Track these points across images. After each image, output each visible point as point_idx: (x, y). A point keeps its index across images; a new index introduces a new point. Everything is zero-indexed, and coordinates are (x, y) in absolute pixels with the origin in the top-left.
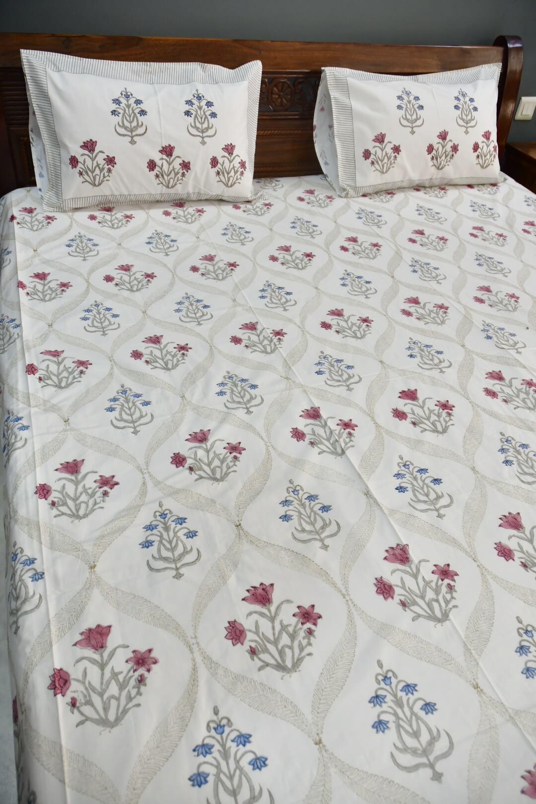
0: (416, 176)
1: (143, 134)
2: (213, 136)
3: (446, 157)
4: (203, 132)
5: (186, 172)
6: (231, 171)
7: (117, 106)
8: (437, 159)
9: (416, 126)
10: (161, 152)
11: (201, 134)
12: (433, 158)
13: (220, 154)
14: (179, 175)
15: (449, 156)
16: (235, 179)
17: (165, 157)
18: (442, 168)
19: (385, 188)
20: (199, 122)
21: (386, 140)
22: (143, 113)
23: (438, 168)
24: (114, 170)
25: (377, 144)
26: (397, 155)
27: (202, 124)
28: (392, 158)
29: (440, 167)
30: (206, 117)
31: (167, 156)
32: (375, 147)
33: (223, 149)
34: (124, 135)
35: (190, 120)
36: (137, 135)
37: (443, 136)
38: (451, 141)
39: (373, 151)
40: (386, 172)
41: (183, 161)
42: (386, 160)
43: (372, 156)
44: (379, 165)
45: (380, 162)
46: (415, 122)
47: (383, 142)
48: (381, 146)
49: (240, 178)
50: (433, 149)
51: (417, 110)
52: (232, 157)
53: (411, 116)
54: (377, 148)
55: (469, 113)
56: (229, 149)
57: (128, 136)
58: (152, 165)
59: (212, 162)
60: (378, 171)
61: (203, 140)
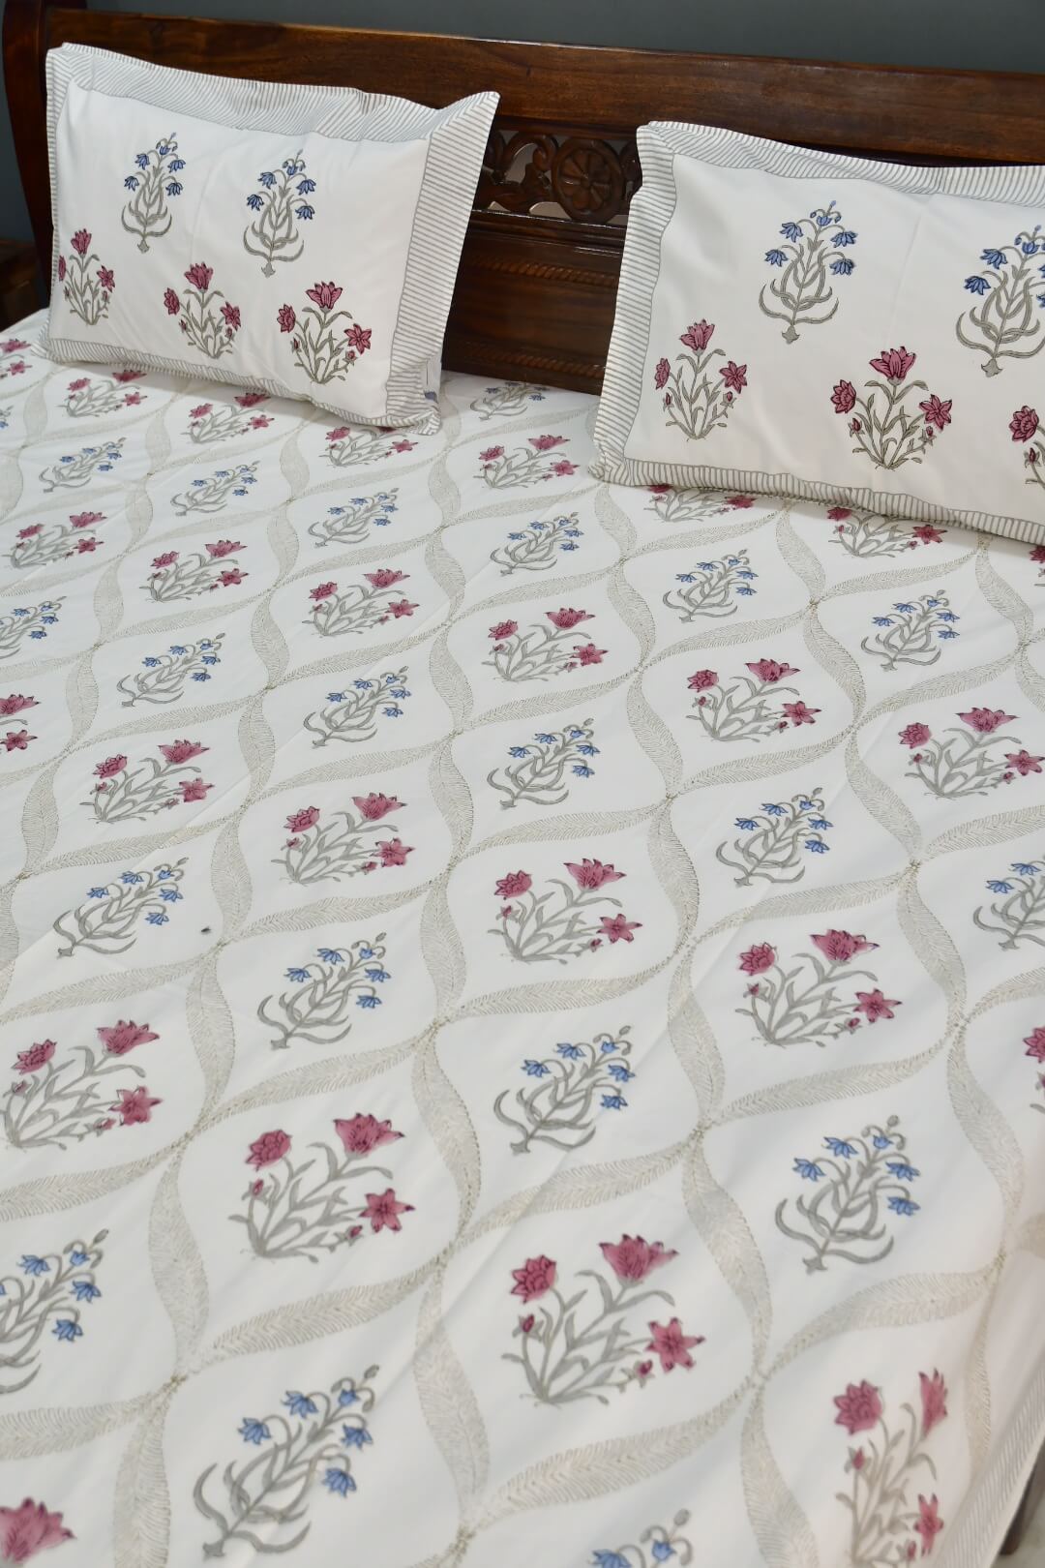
1: (162, 234)
3: (907, 433)
4: (272, 247)
5: (233, 330)
6: (322, 347)
7: (140, 169)
8: (870, 431)
9: (806, 320)
10: (187, 275)
11: (267, 251)
12: (856, 427)
13: (301, 303)
14: (223, 333)
15: (917, 433)
16: (331, 368)
17: (194, 288)
18: (893, 465)
21: (709, 346)
23: (881, 462)
24: (113, 296)
25: (689, 352)
26: (735, 394)
27: (276, 228)
28: (721, 398)
29: (886, 461)
30: (288, 215)
31: (199, 287)
32: (682, 357)
33: (308, 292)
34: (133, 230)
35: (255, 216)
36: (152, 234)
37: (895, 365)
38: (922, 385)
39: (674, 369)
40: (703, 434)
41: (228, 305)
42: (702, 401)
43: (669, 382)
44: (682, 410)
45: (685, 404)
46: (805, 308)
47: (703, 347)
48: (695, 358)
49: (345, 368)
50: (853, 398)
51: (829, 271)
52: (329, 315)
53: (802, 286)
54: (685, 362)
55: (1019, 307)
56: (325, 295)
57: (138, 232)
58: (172, 303)
59: (282, 316)
60: (681, 426)
61: (269, 266)
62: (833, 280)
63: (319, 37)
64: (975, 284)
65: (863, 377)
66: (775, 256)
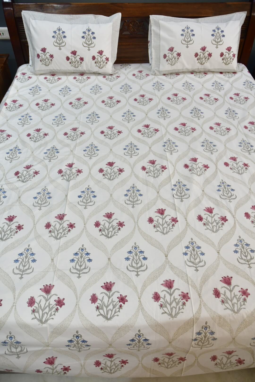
0: (190, 67)
1: (64, 46)
2: (93, 47)
3: (205, 59)
4: (89, 45)
5: (82, 62)
6: (101, 62)
7: (55, 34)
8: (200, 59)
9: (189, 44)
10: (71, 53)
11: (88, 46)
12: (198, 59)
13: (96, 55)
14: (79, 63)
15: (207, 58)
16: (103, 65)
17: (73, 55)
18: (203, 64)
19: (174, 72)
20: (88, 41)
21: (174, 50)
22: (65, 37)
23: (201, 64)
24: (53, 60)
25: (170, 52)
26: (179, 57)
28: (177, 58)
29: (202, 63)
30: (91, 39)
31: (74, 55)
32: (168, 53)
33: (98, 52)
35: (84, 40)
36: (62, 46)
37: (204, 49)
38: (208, 51)
39: (167, 55)
40: (174, 65)
41: (81, 57)
42: (173, 59)
43: (167, 57)
45: (171, 60)
46: (189, 42)
47: (173, 51)
48: (171, 53)
49: (106, 65)
50: (198, 55)
51: (191, 36)
52: (102, 56)
53: (188, 39)
54: (170, 54)
55: (219, 38)
56: (101, 53)
57: (58, 46)
58: (68, 59)
59: (93, 58)
60: (170, 64)
61: (89, 49)
62: (192, 37)
63: (79, 5)
64: (213, 35)
65: (199, 51)
66: (182, 35)
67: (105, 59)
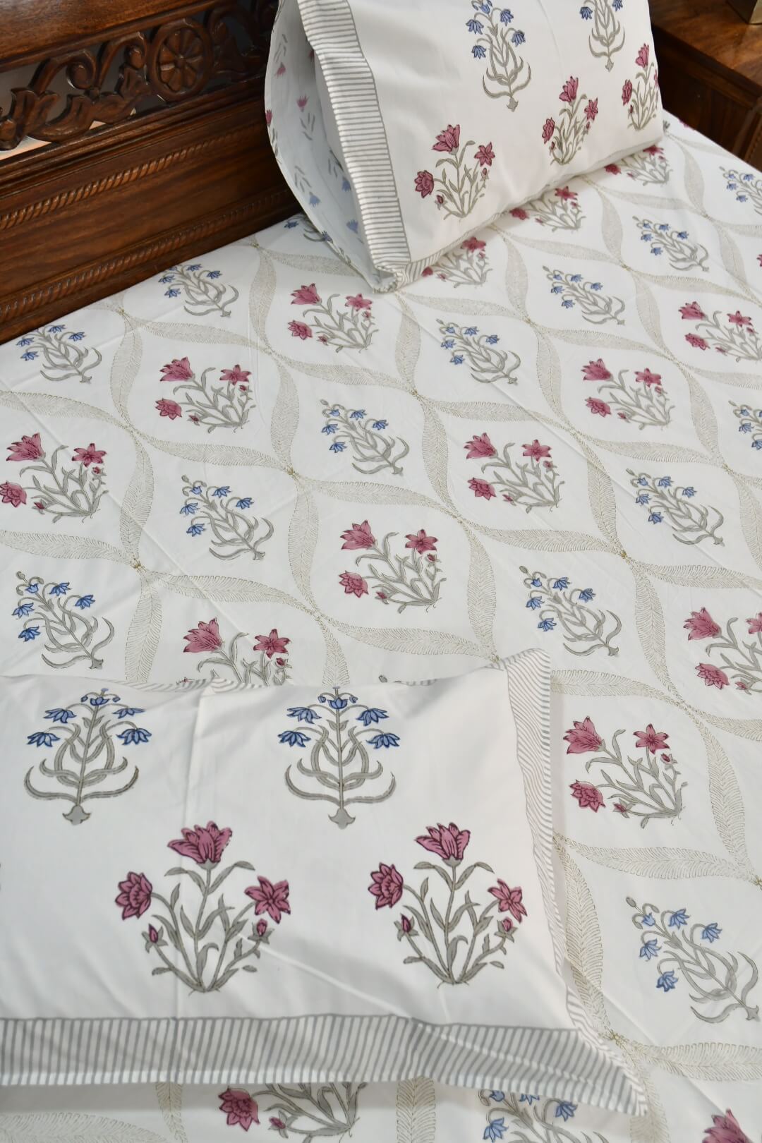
1: (119, 793)
2: (381, 799)
4: (342, 786)
5: (271, 923)
6: (457, 920)
10: (176, 846)
11: (335, 794)
13: (408, 858)
14: (246, 934)
16: (478, 950)
17: (189, 865)
22: (135, 735)
27: (341, 765)
30: (358, 746)
31: (201, 861)
33: (420, 840)
34: (52, 797)
36: (98, 796)
41: (263, 881)
49: (501, 947)
52: (460, 870)
56: (449, 841)
59: (378, 883)
61: (343, 813)
67: (492, 898)
